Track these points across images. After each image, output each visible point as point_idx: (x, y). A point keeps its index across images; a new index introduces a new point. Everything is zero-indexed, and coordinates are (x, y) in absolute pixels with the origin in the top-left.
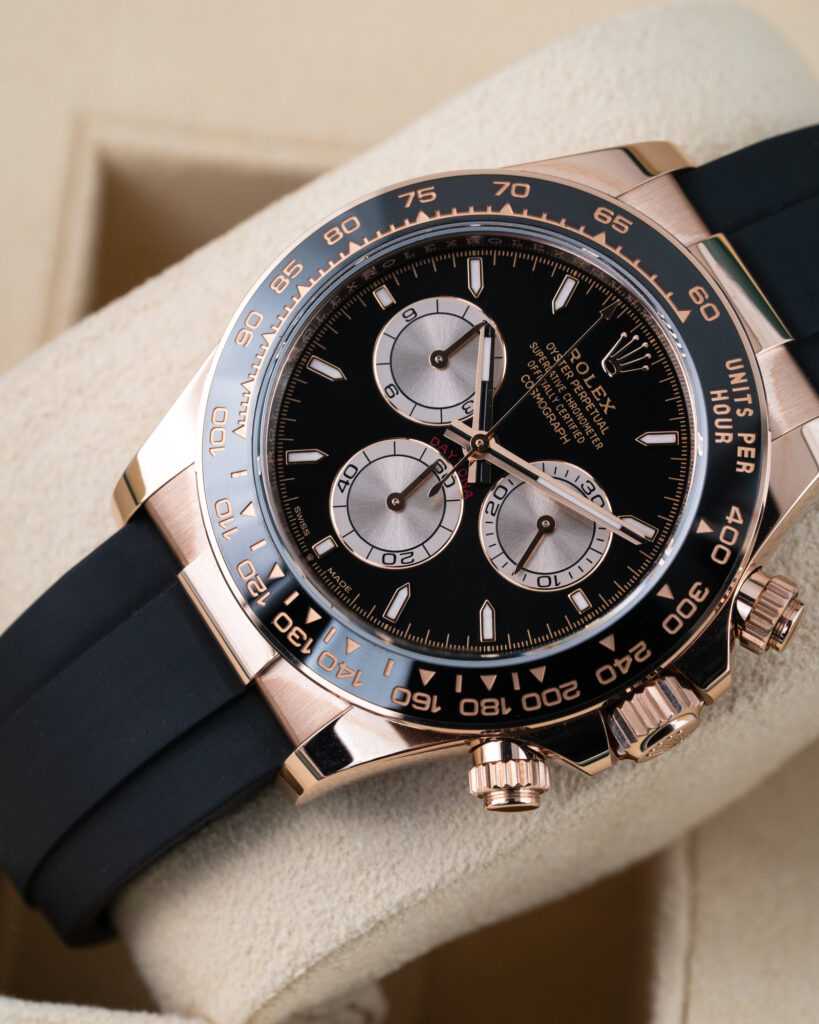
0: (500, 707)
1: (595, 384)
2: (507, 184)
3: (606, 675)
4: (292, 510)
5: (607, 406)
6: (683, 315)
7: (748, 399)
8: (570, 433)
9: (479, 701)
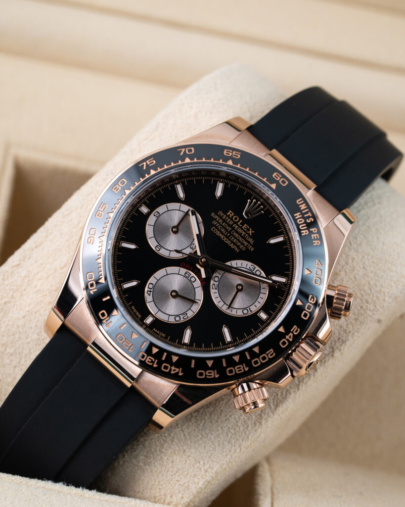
0: (244, 368)
1: (243, 224)
2: (184, 150)
3: (284, 343)
4: (131, 308)
5: (251, 232)
6: (274, 186)
7: (310, 214)
8: (238, 247)
9: (234, 368)
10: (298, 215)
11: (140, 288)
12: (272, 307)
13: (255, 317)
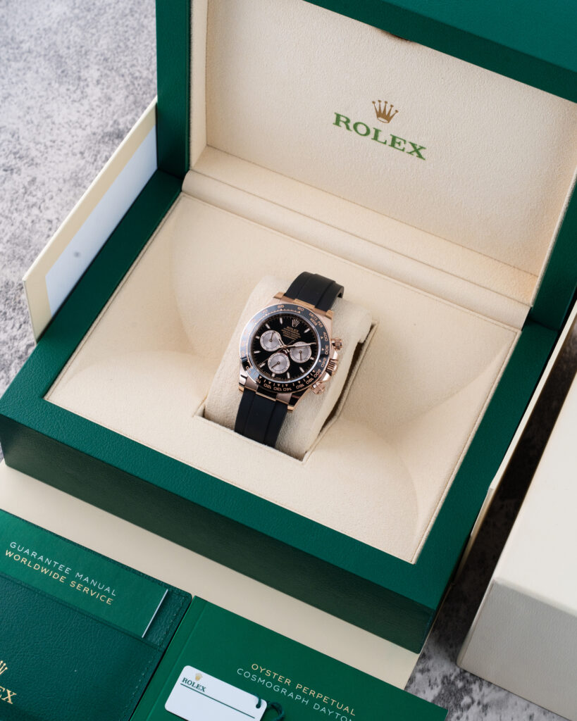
0: (312, 379)
1: (294, 329)
5: (297, 331)
6: (300, 312)
7: (315, 317)
8: (295, 338)
9: (308, 380)
10: (311, 319)
11: (266, 366)
12: (314, 355)
13: (310, 360)
